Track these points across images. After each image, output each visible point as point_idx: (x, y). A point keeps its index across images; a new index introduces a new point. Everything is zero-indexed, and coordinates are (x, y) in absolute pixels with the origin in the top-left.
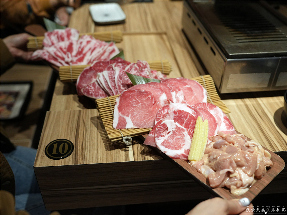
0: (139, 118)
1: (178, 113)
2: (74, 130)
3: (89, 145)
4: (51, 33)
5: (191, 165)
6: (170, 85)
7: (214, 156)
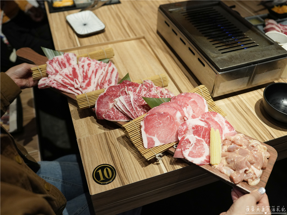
0: (163, 136)
1: (196, 128)
2: (108, 154)
3: (126, 165)
4: (52, 61)
5: (215, 168)
6: (179, 102)
7: (231, 159)
